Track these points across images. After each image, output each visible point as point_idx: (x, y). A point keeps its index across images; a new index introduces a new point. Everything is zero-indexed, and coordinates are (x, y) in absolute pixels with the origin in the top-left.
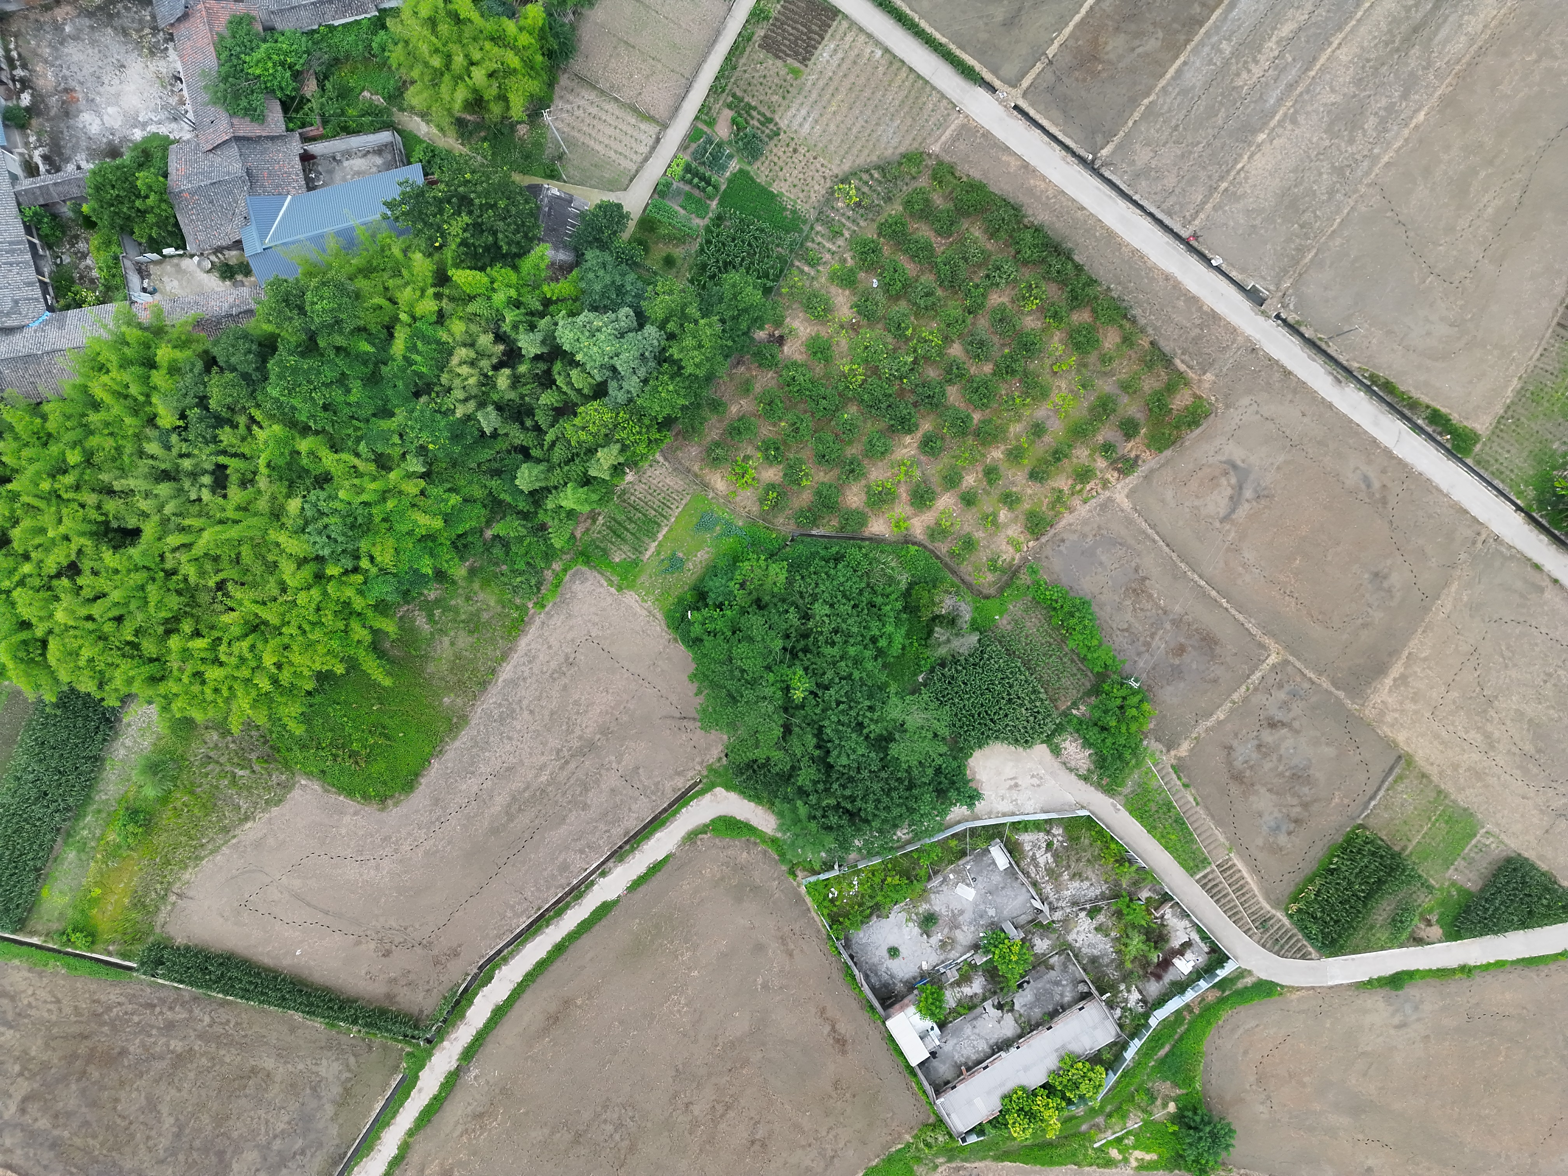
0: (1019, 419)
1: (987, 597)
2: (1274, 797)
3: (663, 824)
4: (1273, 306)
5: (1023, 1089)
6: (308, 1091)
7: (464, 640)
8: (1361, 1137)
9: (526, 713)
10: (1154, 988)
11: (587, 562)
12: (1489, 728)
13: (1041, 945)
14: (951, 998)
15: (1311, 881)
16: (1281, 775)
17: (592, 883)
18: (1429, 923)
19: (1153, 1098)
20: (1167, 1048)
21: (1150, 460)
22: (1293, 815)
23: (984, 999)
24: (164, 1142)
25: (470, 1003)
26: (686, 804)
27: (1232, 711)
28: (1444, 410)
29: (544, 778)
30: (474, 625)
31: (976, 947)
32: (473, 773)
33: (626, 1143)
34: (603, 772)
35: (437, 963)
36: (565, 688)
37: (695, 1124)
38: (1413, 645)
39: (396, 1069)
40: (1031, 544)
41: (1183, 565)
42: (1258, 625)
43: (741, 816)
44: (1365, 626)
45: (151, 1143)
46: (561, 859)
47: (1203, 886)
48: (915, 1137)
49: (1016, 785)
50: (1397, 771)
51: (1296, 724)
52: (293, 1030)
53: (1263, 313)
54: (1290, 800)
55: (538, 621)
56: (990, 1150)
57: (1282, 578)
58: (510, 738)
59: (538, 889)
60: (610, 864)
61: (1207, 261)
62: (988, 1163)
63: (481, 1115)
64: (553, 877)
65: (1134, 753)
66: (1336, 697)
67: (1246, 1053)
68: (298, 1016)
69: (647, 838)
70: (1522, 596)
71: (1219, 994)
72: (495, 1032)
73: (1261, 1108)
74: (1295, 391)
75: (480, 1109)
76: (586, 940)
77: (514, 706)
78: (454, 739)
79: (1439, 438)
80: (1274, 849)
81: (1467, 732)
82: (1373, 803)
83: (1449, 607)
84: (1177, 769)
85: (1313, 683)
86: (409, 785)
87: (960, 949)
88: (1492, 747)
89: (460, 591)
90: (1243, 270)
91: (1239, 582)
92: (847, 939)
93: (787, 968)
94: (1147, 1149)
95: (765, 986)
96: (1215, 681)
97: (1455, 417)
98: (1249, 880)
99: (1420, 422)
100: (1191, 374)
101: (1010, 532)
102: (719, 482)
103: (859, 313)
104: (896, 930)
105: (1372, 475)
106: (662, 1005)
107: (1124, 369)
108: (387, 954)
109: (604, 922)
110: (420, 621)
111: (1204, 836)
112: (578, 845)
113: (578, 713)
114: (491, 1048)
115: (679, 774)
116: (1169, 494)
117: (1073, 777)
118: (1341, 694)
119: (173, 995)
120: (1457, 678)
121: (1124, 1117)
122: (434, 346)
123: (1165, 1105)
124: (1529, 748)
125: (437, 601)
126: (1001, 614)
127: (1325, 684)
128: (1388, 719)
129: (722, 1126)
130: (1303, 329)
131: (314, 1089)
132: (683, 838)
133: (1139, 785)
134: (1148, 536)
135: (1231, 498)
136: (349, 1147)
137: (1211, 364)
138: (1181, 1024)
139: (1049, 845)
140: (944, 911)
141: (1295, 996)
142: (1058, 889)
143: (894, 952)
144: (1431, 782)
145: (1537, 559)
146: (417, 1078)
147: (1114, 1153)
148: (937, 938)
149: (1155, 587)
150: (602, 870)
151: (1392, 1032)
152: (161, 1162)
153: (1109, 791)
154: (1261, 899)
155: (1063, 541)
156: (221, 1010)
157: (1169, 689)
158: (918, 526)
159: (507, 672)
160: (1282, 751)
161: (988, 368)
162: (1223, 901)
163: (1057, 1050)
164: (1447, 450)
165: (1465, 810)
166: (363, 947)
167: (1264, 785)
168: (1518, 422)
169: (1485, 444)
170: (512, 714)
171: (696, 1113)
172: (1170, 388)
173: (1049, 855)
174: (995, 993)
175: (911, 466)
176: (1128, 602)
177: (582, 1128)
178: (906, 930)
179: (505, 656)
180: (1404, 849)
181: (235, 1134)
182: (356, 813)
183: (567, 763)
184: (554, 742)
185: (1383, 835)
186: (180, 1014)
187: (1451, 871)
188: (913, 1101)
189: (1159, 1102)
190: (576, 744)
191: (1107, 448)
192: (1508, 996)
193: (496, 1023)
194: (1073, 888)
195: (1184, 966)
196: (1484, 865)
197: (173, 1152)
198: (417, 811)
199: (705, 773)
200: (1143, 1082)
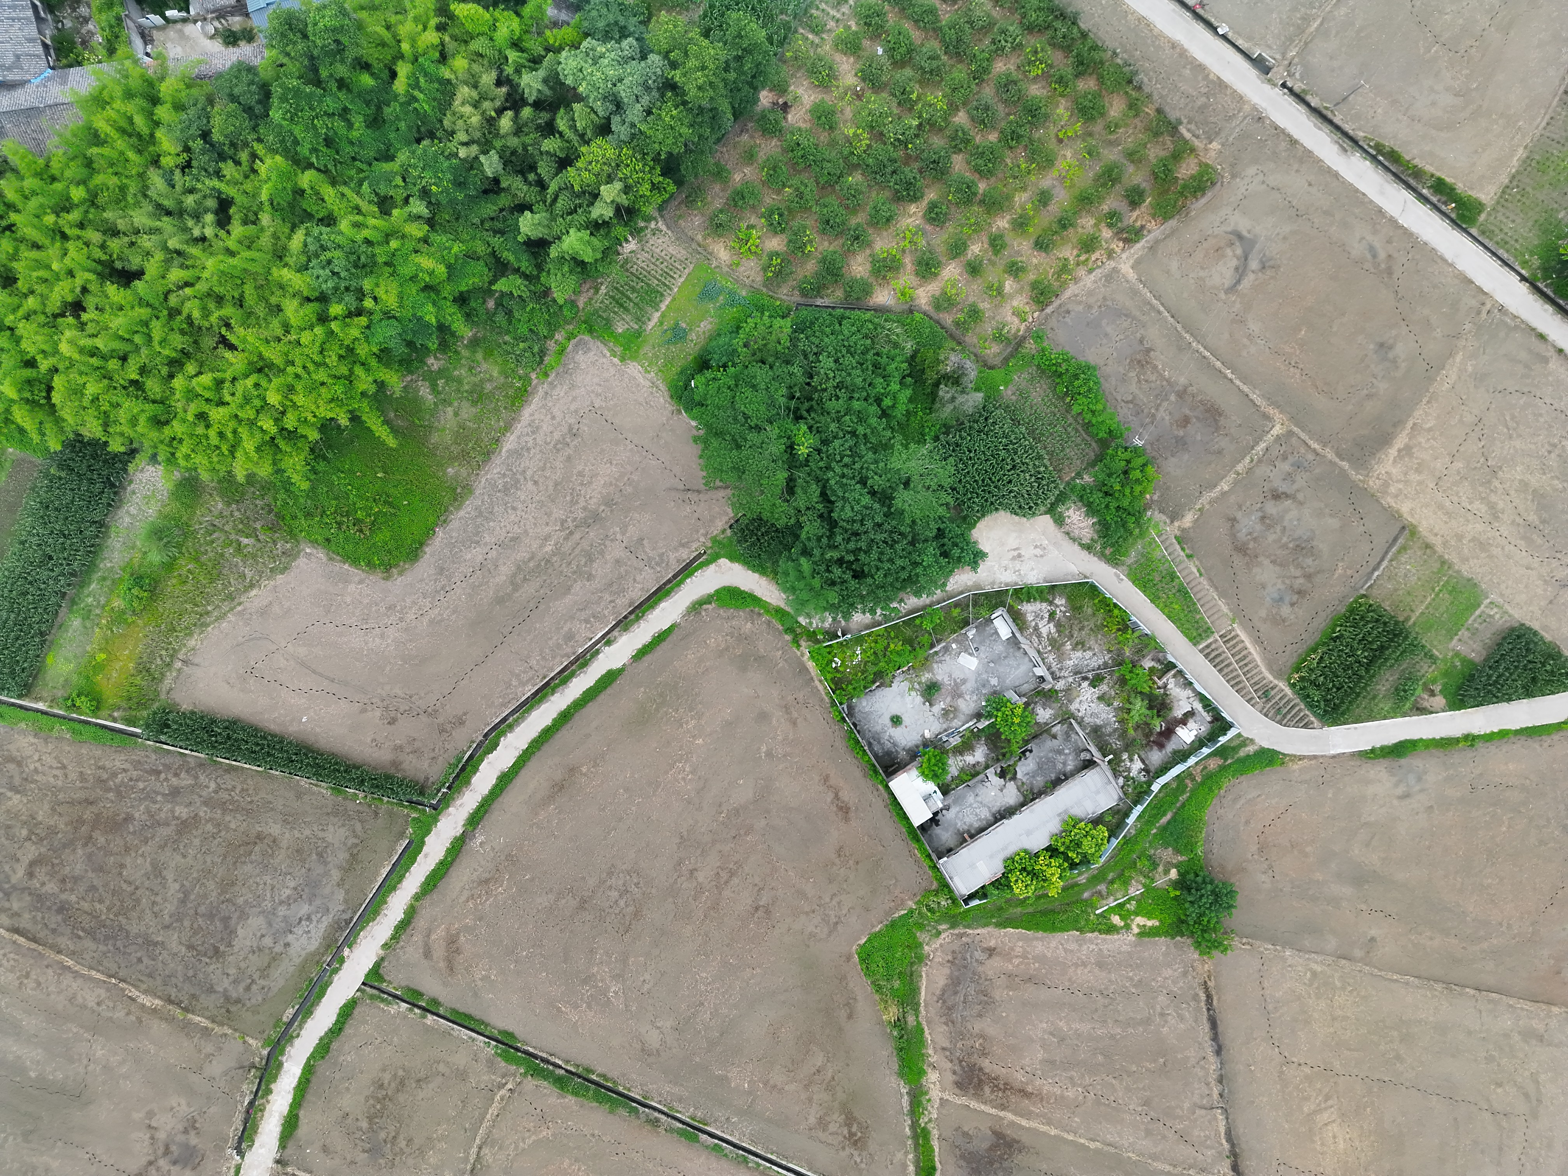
0: (1024, 189)
1: (992, 368)
2: (1277, 568)
3: (668, 594)
4: (1279, 74)
5: (1026, 851)
6: (314, 857)
7: (468, 411)
8: (1364, 907)
9: (530, 483)
10: (1156, 757)
11: (591, 331)
12: (1493, 498)
13: (1044, 714)
14: (954, 765)
15: (1314, 650)
16: (1285, 546)
17: (598, 652)
18: (1432, 694)
19: (1155, 865)
20: (1169, 816)
21: (1155, 231)
22: (1296, 587)
23: (987, 767)
24: (169, 908)
25: (476, 770)
26: (690, 575)
27: (1236, 483)
28: (1448, 180)
29: (548, 549)
30: (477, 396)
31: (978, 716)
32: (477, 542)
33: (631, 909)
34: (607, 543)
35: (442, 730)
36: (569, 458)
37: (700, 890)
38: (1418, 413)
39: (402, 835)
40: (1036, 314)
41: (1187, 336)
42: (1263, 396)
43: (745, 587)
44: (1369, 396)
45: (156, 909)
46: (566, 629)
47: (1206, 656)
48: (916, 903)
49: (1019, 556)
50: (1401, 541)
51: (1300, 496)
52: (299, 796)
53: (1269, 81)
54: (1293, 571)
55: (541, 392)
56: (992, 916)
57: (1288, 349)
58: (514, 509)
59: (544, 658)
60: (615, 633)
61: (1214, 29)
62: (991, 929)
63: (487, 881)
64: (559, 646)
65: (1137, 522)
66: (1342, 470)
67: (1247, 822)
68: (304, 782)
69: (652, 607)
70: (1527, 366)
71: (1221, 762)
72: (500, 799)
73: (1263, 878)
74: (1301, 161)
75: (487, 875)
76: (592, 708)
77: (518, 476)
78: (458, 508)
79: (1443, 208)
80: (1278, 621)
81: (1471, 503)
82: (1376, 574)
83: (1453, 377)
84: (1180, 540)
85: (1317, 454)
86: (414, 553)
87: (962, 718)
88: (1496, 518)
89: (463, 361)
90: (1249, 38)
91: (1244, 354)
92: (850, 708)
93: (791, 737)
94: (1149, 916)
95: (769, 754)
96: (1220, 452)
97: (1460, 187)
98: (1252, 650)
99: (1425, 191)
100: (1196, 143)
101: (1015, 303)
102: (722, 252)
103: (864, 80)
104: (898, 698)
105: (1377, 245)
106: (666, 773)
107: (1129, 136)
108: (392, 722)
109: (609, 691)
110: (425, 391)
111: (1207, 607)
112: (583, 615)
113: (582, 484)
114: (496, 815)
115: (683, 545)
116: (1174, 265)
117: (1076, 548)
118: (1345, 465)
119: (178, 761)
120: (1462, 449)
121: (1126, 883)
122: (436, 85)
123: (1167, 872)
124: (1533, 518)
125: (441, 372)
126: (1006, 384)
127: (1330, 454)
128: (1392, 490)
129: (727, 893)
130: (1309, 98)
131: (320, 855)
132: (688, 608)
133: (1143, 555)
134: (1153, 307)
135: (1237, 269)
136: (355, 913)
137: (1217, 134)
138: (1183, 792)
139: (1052, 615)
140: (946, 681)
141: (1296, 766)
142: (1061, 658)
143: (896, 720)
144: (1435, 552)
145: (1542, 328)
146: (423, 843)
147: (1116, 920)
148: (940, 705)
149: (1159, 359)
150: (607, 639)
151: (1395, 802)
152: (167, 927)
153: (1113, 560)
154: (1263, 670)
155: (1068, 312)
156: (227, 776)
157: (1173, 460)
158: (924, 296)
159: (510, 442)
160: (1285, 523)
161: (993, 137)
162: (1226, 671)
163: (1059, 815)
164: (1453, 221)
165: (1469, 580)
166: (369, 714)
167: (1268, 557)
168: (1523, 193)
169: (1489, 214)
170: (516, 484)
171: (700, 880)
172: (1176, 157)
173: (1051, 625)
174: (998, 760)
175: (916, 233)
176: (1132, 374)
177: (586, 894)
178: (908, 699)
179: (508, 427)
180: (1408, 619)
181: (240, 901)
182: (361, 582)
183: (571, 533)
184: (559, 513)
185: (1386, 605)
186: (186, 780)
187: (1455, 641)
188: (916, 868)
189: (1161, 869)
190: (581, 515)
191: (1112, 218)
192: (1511, 767)
193: (502, 790)
194: (1075, 658)
195: (1186, 735)
196: (1487, 635)
197: (178, 917)
198: (422, 580)
199: (709, 544)
200: (1145, 849)
